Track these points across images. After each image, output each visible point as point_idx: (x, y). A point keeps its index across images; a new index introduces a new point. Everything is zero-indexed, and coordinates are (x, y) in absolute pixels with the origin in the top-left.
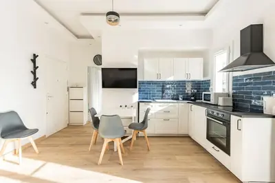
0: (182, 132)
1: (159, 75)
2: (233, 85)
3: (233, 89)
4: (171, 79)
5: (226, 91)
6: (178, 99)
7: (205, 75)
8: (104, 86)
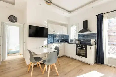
0: (63, 55)
1: (54, 32)
2: (79, 37)
3: (79, 38)
4: (58, 34)
5: (76, 39)
6: (59, 42)
7: (67, 33)
8: (29, 37)
